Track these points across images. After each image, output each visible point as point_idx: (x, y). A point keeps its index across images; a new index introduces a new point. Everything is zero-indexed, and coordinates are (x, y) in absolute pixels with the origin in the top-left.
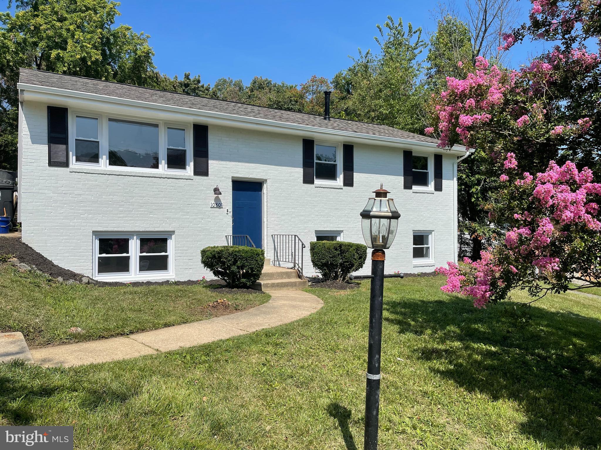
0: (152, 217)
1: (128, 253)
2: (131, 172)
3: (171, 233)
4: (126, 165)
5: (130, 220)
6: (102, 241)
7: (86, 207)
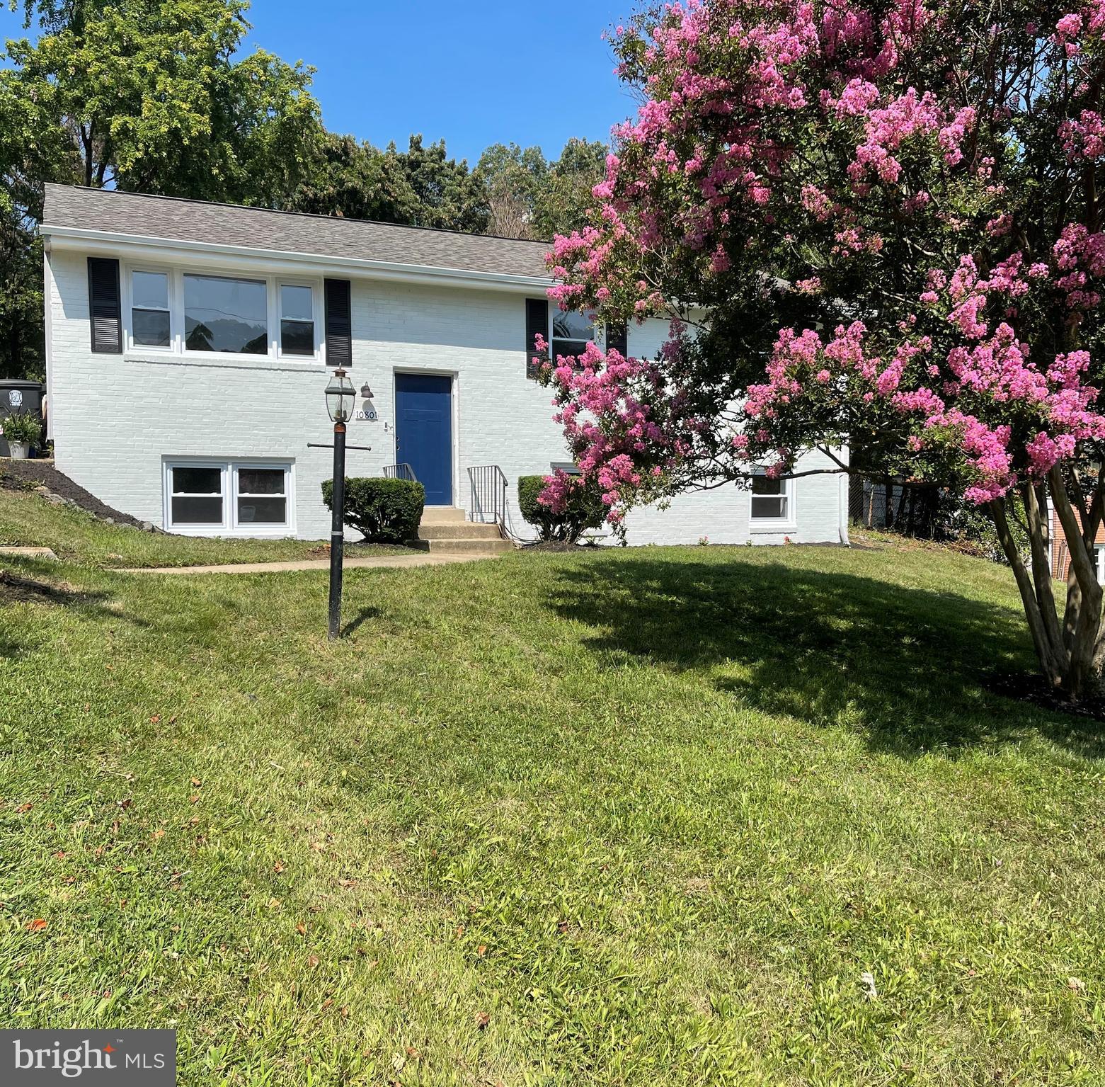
0: (257, 435)
1: (219, 492)
2: (221, 361)
3: (291, 461)
4: (211, 349)
5: (221, 439)
6: (178, 473)
7: (151, 416)
